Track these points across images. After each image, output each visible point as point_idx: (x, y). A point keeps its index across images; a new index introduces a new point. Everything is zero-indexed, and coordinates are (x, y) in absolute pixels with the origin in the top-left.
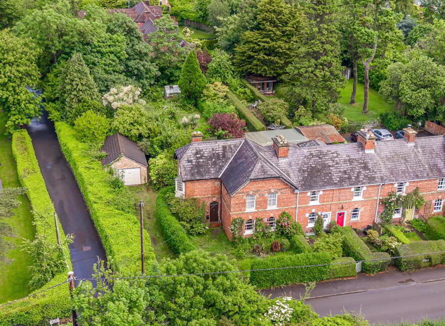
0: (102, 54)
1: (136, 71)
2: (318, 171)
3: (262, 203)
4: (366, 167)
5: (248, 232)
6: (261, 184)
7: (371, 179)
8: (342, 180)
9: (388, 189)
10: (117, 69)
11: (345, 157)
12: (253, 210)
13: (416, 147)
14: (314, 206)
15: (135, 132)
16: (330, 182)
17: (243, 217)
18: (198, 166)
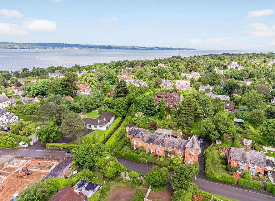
0: (141, 105)
1: (150, 109)
2: (152, 139)
3: (138, 143)
4: (163, 142)
5: (135, 148)
6: (137, 138)
7: (162, 145)
8: (156, 143)
9: (166, 148)
10: (143, 108)
11: (160, 138)
12: (136, 143)
13: (178, 141)
14: (149, 147)
15: (135, 122)
16: (153, 143)
17: (134, 144)
18: (131, 132)
